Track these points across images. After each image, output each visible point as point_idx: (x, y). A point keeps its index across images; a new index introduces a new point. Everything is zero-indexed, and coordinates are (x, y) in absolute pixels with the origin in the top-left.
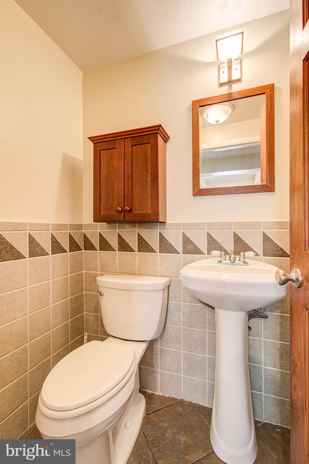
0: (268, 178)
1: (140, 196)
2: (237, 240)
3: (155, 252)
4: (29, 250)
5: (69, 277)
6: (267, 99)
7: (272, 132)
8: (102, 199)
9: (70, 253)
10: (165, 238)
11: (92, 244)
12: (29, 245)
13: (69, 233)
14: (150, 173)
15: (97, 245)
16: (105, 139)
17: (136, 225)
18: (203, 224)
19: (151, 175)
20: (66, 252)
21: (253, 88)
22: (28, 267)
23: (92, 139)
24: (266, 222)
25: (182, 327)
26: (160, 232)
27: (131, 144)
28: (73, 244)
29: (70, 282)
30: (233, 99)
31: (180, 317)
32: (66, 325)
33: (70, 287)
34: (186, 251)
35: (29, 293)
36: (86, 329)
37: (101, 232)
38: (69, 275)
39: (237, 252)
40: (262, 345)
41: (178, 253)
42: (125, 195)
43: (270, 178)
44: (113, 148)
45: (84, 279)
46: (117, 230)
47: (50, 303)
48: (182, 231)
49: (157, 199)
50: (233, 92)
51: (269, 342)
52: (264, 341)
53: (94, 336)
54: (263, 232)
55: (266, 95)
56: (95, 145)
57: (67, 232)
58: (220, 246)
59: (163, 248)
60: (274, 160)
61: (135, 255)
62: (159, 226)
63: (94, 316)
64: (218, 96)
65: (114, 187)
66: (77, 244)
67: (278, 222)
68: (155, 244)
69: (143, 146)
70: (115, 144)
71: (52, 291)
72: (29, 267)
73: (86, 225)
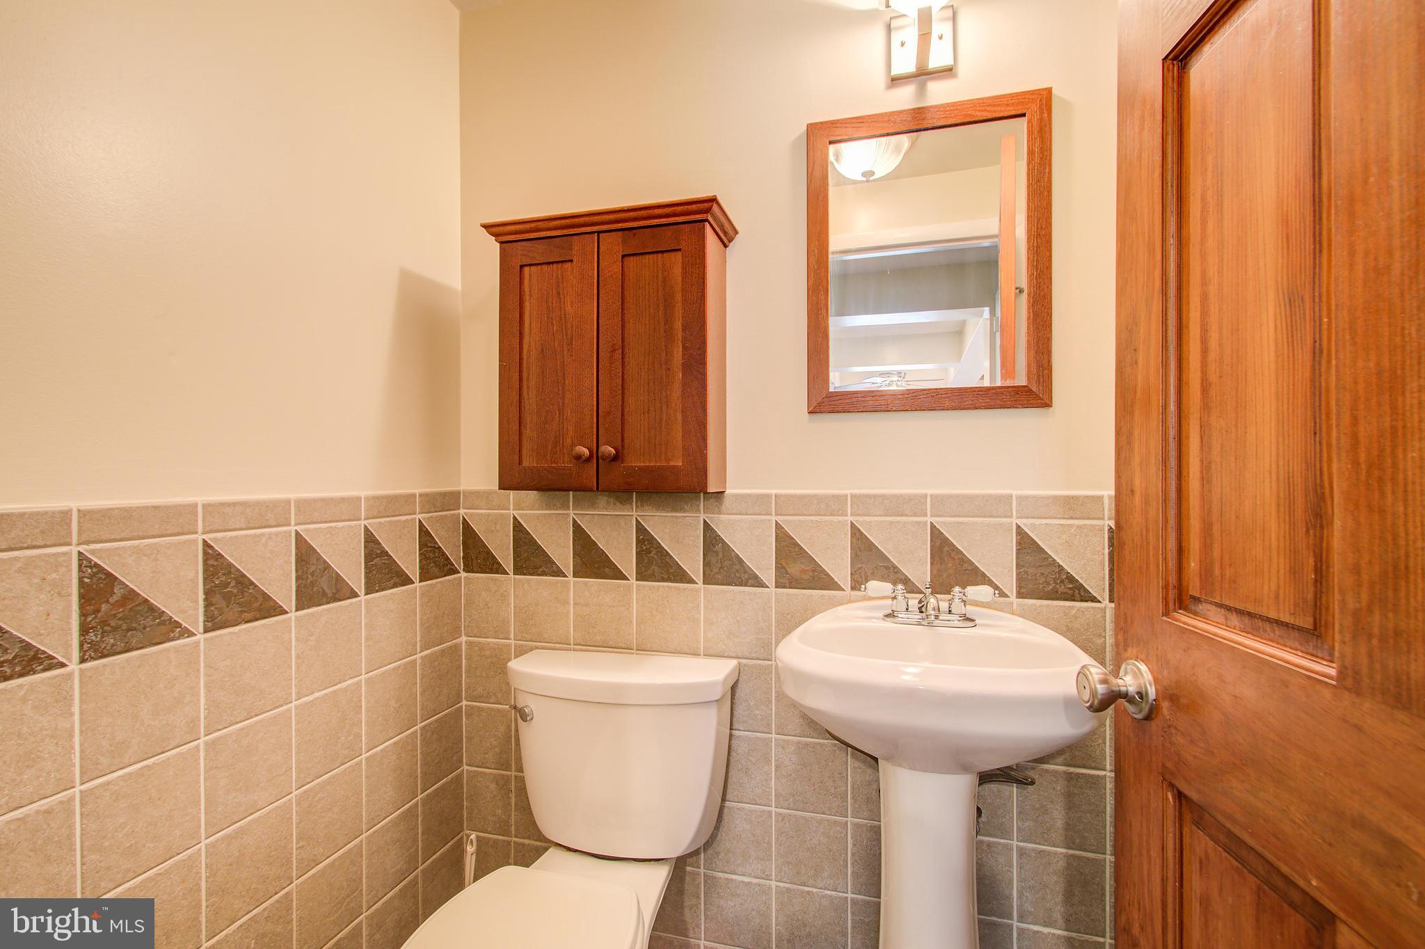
0: (1034, 366)
1: (646, 414)
2: (942, 549)
3: (691, 581)
4: (298, 587)
5: (419, 662)
6: (1030, 133)
7: (1043, 232)
8: (528, 418)
9: (421, 584)
10: (722, 539)
11: (489, 553)
12: (297, 571)
13: (420, 521)
14: (680, 343)
15: (506, 558)
16: (538, 230)
17: (632, 498)
18: (841, 499)
19: (685, 348)
20: (408, 584)
21: (989, 98)
22: (293, 639)
23: (494, 230)
24: (1027, 497)
25: (773, 809)
26: (705, 521)
27: (619, 250)
28: (432, 555)
29: (423, 676)
30: (930, 126)
31: (766, 780)
32: (411, 813)
33: (423, 693)
34: (786, 580)
35: (296, 724)
36: (470, 819)
37: (521, 515)
38: (418, 656)
39: (941, 586)
40: (1011, 860)
41: (762, 585)
42: (600, 408)
43: (1038, 367)
44: (562, 262)
45: (464, 661)
46: (571, 512)
47: (361, 749)
48: (774, 518)
49: (703, 425)
50: (931, 107)
51: (1034, 850)
52: (1020, 849)
53: (496, 841)
54: (1018, 527)
55: (1029, 122)
56: (505, 250)
57: (412, 519)
58: (890, 565)
59: (715, 570)
60: (1050, 314)
61: (629, 588)
62: (702, 504)
63: (496, 779)
64: (886, 113)
65: (567, 382)
66: (444, 554)
67: (1061, 496)
68: (691, 559)
69: (658, 257)
70: (571, 249)
71: (368, 710)
72: (297, 640)
73: (469, 494)
